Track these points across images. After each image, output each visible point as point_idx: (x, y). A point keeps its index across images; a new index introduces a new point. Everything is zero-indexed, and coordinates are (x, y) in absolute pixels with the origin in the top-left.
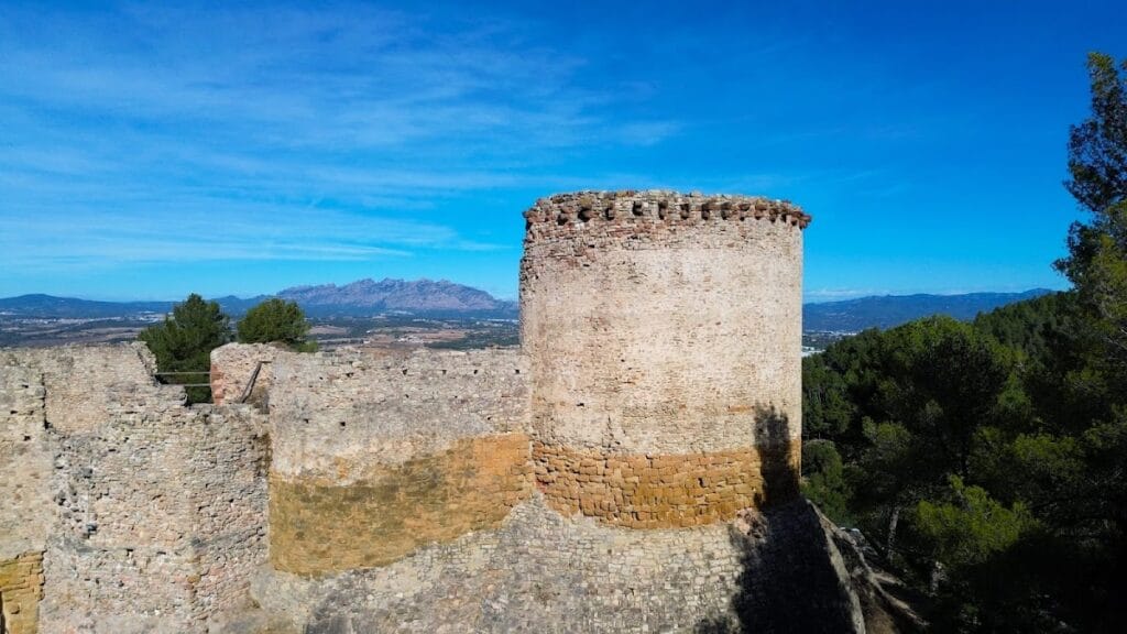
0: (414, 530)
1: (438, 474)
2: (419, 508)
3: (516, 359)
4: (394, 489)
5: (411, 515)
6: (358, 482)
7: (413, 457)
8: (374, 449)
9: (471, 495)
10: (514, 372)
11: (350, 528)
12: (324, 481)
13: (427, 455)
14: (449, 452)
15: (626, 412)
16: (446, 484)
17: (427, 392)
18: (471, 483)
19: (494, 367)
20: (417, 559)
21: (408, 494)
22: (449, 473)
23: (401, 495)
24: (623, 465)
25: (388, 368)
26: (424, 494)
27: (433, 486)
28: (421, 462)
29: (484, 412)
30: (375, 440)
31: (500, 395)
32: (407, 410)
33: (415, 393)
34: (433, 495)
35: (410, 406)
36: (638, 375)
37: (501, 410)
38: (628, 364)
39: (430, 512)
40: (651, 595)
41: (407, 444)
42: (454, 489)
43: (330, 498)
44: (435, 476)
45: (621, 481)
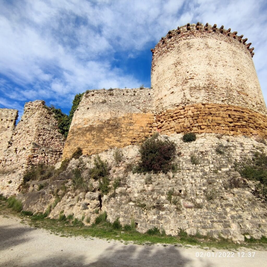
0: (108, 142)
1: (119, 124)
2: (111, 135)
3: (149, 90)
4: (103, 128)
5: (108, 137)
6: (91, 126)
7: (110, 118)
8: (97, 115)
9: (131, 132)
10: (148, 94)
11: (85, 140)
12: (80, 126)
13: (115, 118)
14: (123, 117)
15: (191, 89)
16: (122, 127)
17: (117, 100)
18: (131, 127)
19: (141, 93)
20: (108, 152)
21: (108, 130)
22: (123, 124)
23: (105, 130)
24: (192, 108)
25: (105, 93)
26: (113, 130)
27: (117, 128)
28: (113, 120)
29: (137, 106)
30: (98, 113)
31: (143, 101)
32: (110, 104)
33: (113, 100)
34: (116, 131)
35: (111, 103)
36: (195, 75)
37: (143, 105)
38: (190, 73)
39: (115, 136)
40: (212, 153)
41: (109, 114)
42: (125, 129)
43: (80, 131)
44: (118, 124)
45: (192, 114)
